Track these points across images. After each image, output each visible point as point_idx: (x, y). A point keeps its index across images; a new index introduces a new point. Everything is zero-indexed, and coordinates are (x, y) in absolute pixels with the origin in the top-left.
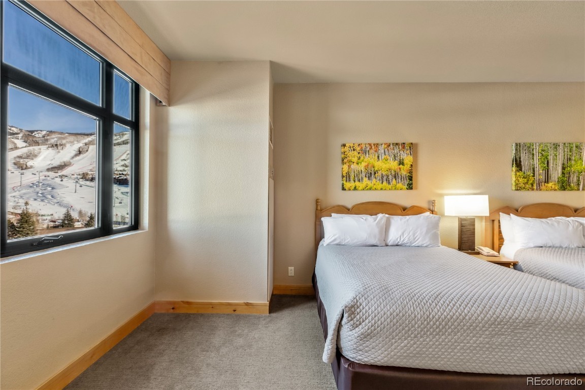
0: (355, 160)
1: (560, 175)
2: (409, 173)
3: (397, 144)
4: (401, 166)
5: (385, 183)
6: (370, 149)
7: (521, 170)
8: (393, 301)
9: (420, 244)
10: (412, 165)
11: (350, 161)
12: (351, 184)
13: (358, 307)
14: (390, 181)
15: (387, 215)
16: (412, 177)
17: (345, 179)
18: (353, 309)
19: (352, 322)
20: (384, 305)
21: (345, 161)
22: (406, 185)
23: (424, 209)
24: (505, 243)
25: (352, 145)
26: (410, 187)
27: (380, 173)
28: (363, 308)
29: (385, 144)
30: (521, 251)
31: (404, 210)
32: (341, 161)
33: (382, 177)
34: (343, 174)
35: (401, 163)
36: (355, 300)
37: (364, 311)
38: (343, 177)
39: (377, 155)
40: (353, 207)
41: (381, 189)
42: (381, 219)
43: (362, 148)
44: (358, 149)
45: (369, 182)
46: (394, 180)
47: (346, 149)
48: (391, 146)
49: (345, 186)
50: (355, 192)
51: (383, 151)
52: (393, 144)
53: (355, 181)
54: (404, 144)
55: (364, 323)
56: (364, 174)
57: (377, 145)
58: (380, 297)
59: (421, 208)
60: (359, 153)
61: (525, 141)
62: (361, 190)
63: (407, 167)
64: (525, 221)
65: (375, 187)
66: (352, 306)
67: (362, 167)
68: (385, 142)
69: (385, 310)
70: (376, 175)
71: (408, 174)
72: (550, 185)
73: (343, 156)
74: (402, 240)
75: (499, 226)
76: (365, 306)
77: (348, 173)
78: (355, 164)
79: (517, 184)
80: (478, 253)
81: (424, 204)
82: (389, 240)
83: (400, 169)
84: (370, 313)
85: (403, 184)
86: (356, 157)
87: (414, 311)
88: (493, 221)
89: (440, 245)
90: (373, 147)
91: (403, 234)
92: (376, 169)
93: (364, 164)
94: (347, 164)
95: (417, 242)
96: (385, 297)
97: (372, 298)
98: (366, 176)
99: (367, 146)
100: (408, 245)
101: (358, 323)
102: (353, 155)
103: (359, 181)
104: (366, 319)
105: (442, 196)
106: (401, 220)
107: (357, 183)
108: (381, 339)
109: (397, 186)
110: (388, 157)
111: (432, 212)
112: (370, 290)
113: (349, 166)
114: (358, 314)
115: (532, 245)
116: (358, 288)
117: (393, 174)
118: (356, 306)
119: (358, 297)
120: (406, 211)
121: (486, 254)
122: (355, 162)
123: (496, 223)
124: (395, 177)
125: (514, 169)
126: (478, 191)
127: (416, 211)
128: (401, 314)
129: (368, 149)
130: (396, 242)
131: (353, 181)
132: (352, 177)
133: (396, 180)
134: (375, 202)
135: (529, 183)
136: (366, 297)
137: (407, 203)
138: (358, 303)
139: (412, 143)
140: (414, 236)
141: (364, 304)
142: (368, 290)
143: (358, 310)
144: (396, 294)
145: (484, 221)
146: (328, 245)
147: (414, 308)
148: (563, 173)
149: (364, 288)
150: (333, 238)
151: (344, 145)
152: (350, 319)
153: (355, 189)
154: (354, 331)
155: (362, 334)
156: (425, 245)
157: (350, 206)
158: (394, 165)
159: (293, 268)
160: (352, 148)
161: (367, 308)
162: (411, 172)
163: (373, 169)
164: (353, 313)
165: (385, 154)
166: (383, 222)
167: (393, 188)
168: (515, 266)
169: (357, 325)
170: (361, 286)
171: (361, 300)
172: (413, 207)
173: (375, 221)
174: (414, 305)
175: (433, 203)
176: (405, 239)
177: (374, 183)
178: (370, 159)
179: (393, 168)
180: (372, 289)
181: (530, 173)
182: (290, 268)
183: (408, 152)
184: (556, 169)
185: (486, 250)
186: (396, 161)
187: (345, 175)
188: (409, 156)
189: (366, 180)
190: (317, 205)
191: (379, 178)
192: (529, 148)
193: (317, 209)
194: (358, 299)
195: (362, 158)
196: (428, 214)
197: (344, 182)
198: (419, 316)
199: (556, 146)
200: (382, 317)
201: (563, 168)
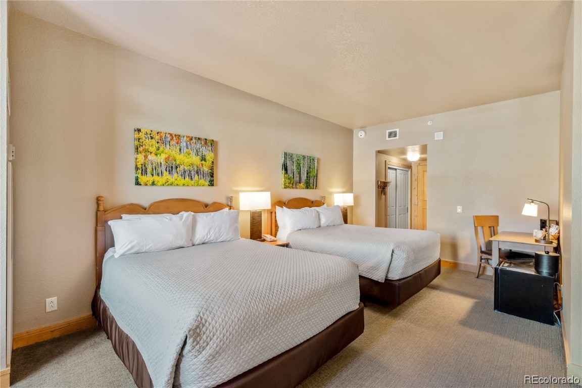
0: (153, 149)
1: (306, 178)
2: (211, 169)
3: (199, 139)
4: (203, 162)
5: (187, 178)
6: (171, 140)
7: (287, 173)
8: (238, 305)
9: (224, 239)
10: (213, 162)
11: (146, 151)
12: (148, 178)
13: (203, 326)
14: (193, 177)
15: (192, 213)
16: (213, 174)
17: (140, 171)
18: (198, 330)
19: (198, 346)
20: (230, 312)
21: (141, 149)
22: (208, 182)
23: (222, 204)
24: (279, 229)
25: (149, 132)
26: (212, 184)
27: (182, 167)
28: (209, 325)
29: (187, 137)
30: (290, 235)
31: (206, 207)
32: (133, 149)
33: (185, 172)
34: (136, 166)
35: (203, 159)
36: (199, 318)
37: (211, 327)
38: (137, 169)
39: (178, 148)
40: (151, 205)
41: (184, 185)
42: (187, 217)
43: (161, 137)
44: (157, 137)
45: (169, 177)
46: (196, 176)
47: (142, 135)
48: (194, 140)
49: (139, 180)
50: (154, 187)
51: (185, 144)
52: (195, 138)
53: (153, 175)
54: (206, 139)
55: (212, 342)
56: (163, 168)
57: (178, 136)
58: (224, 305)
59: (220, 204)
60: (158, 142)
61: (289, 152)
62: (161, 185)
63: (209, 163)
64: (291, 211)
65: (176, 182)
66: (198, 327)
67: (161, 159)
68: (188, 135)
69: (233, 317)
70: (178, 169)
71: (210, 171)
72: (301, 185)
73: (136, 143)
74: (209, 237)
75: (275, 216)
76: (211, 321)
77: (144, 165)
78: (153, 154)
79: (285, 184)
80: (264, 240)
81: (223, 201)
82: (196, 240)
83: (202, 165)
84: (218, 327)
85: (205, 180)
86: (154, 147)
87: (258, 308)
88: (272, 212)
89: (240, 237)
90: (174, 138)
91: (209, 231)
92: (178, 163)
93: (163, 156)
94: (143, 154)
95: (222, 237)
96: (230, 303)
97: (217, 308)
98: (166, 170)
99: (169, 136)
100: (213, 241)
101: (205, 344)
102: (151, 144)
103: (158, 175)
104: (213, 336)
105: (237, 192)
106: (206, 217)
107: (156, 178)
108: (230, 352)
109: (199, 182)
110: (190, 151)
111: (230, 208)
112: (212, 301)
113: (146, 157)
114: (204, 334)
115: (296, 229)
116: (198, 302)
117: (195, 169)
118: (201, 325)
119: (201, 313)
120: (207, 208)
121: (269, 240)
122: (154, 152)
123: (273, 214)
124: (197, 173)
125: (283, 172)
126: (262, 189)
127: (216, 207)
128: (247, 317)
129: (169, 139)
130: (203, 241)
131: (151, 175)
132: (149, 170)
133: (198, 176)
134: (177, 199)
135: (292, 183)
136: (210, 310)
137: (208, 200)
138: (203, 321)
139: (213, 140)
140: (219, 232)
141: (210, 320)
142: (209, 301)
143: (204, 329)
144: (238, 295)
145: (266, 213)
146: (122, 255)
147: (257, 305)
148: (307, 177)
149: (205, 300)
150: (130, 246)
151: (139, 131)
152: (195, 343)
153: (153, 184)
154: (200, 357)
155: (210, 355)
156: (228, 240)
157: (146, 204)
158: (196, 160)
159: (55, 299)
160: (149, 136)
161: (214, 322)
162: (212, 169)
163: (174, 163)
164: (199, 335)
165: (187, 148)
166: (189, 221)
167: (196, 184)
168: (287, 245)
169: (203, 347)
170: (200, 299)
171: (206, 315)
172: (214, 203)
173: (181, 219)
174: (257, 302)
175: (231, 199)
176: (211, 236)
177: (175, 177)
178: (170, 151)
179: (195, 163)
180: (214, 298)
181: (291, 175)
182: (48, 300)
183: (210, 148)
184: (304, 174)
185: (269, 237)
186: (199, 157)
187: (140, 166)
188: (211, 152)
189: (166, 174)
190: (98, 205)
191: (180, 173)
192: (291, 156)
193: (98, 210)
194: (202, 316)
195: (161, 149)
196: (227, 209)
197: (139, 176)
198: (262, 312)
199: (304, 157)
200: (230, 327)
201: (307, 174)
